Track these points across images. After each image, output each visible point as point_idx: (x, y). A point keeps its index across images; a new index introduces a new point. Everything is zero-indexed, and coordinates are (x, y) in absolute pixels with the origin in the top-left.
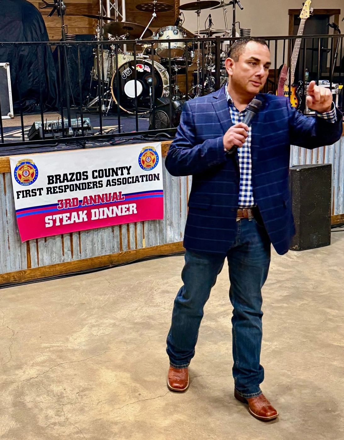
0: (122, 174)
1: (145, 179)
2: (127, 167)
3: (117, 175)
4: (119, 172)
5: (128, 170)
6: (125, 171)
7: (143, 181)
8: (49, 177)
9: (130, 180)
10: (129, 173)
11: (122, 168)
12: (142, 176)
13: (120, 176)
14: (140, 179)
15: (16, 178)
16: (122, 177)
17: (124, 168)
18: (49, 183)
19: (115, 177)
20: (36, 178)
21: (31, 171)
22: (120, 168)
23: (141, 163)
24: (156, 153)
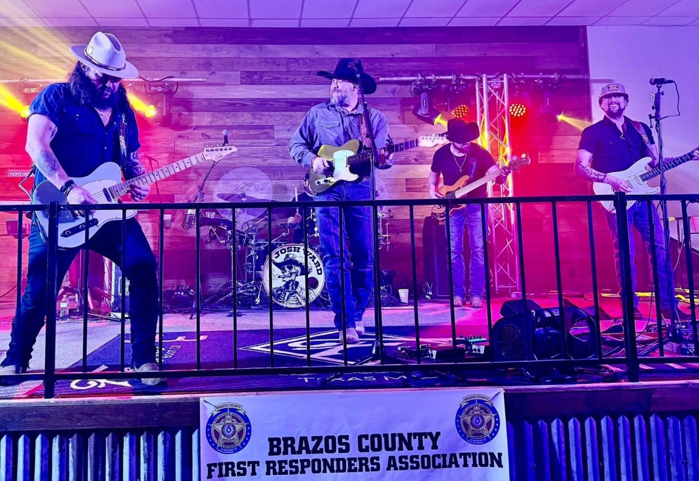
0: (421, 447)
1: (470, 461)
2: (430, 434)
3: (410, 448)
4: (415, 442)
5: (434, 439)
6: (427, 442)
7: (466, 465)
8: (271, 440)
9: (438, 461)
10: (435, 447)
11: (420, 435)
12: (465, 455)
13: (415, 451)
14: (461, 461)
15: (209, 438)
16: (421, 453)
17: (425, 434)
18: (271, 453)
19: (405, 451)
20: (246, 441)
21: (238, 427)
22: (415, 435)
23: (462, 428)
24: (494, 411)
